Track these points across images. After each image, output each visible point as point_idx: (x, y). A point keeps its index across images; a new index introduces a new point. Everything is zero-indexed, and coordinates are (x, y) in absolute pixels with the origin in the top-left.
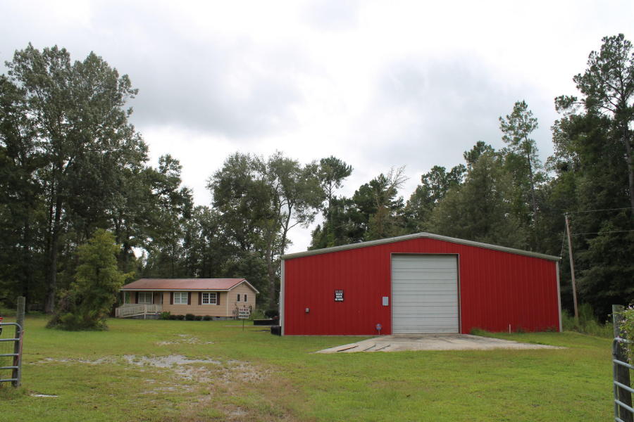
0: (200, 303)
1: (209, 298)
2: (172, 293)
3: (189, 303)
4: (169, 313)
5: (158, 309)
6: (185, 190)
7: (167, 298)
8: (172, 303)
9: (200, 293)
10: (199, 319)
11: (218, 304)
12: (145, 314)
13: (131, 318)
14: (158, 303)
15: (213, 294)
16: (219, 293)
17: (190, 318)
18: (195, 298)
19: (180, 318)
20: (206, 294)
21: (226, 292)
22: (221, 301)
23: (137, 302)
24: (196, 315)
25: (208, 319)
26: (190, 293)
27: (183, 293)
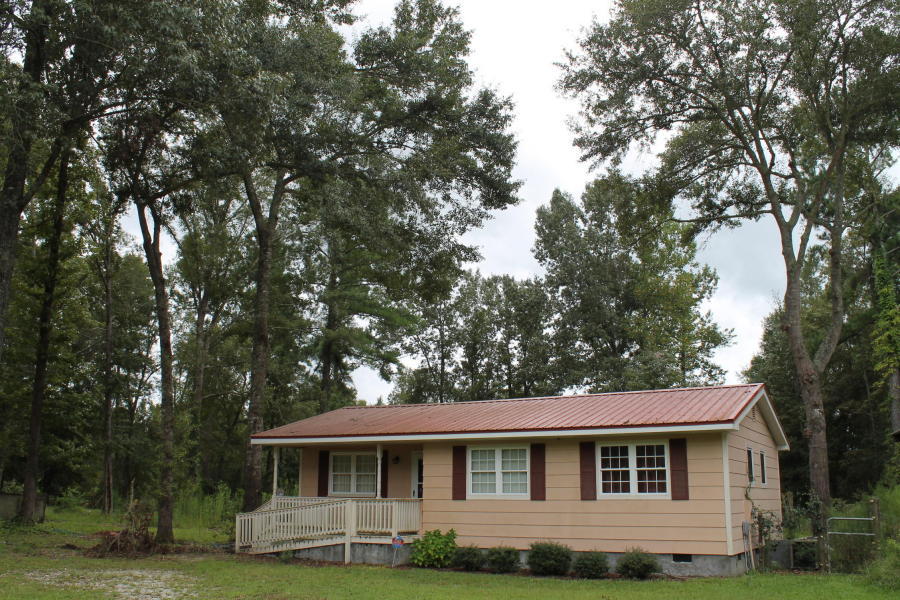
0: (588, 493)
1: (633, 468)
2: (459, 451)
3: (538, 492)
4: (452, 535)
5: (400, 517)
6: (486, 97)
7: (438, 473)
8: (459, 492)
9: (586, 447)
10: (591, 568)
11: (681, 493)
12: (347, 541)
13: (293, 558)
14: (403, 497)
15: (649, 450)
16: (679, 444)
17: (550, 563)
18: (563, 472)
19: (502, 563)
20: (615, 451)
21: (715, 438)
22: (693, 480)
23: (323, 491)
24: (578, 546)
25: (639, 568)
26: (538, 449)
27: (510, 446)
